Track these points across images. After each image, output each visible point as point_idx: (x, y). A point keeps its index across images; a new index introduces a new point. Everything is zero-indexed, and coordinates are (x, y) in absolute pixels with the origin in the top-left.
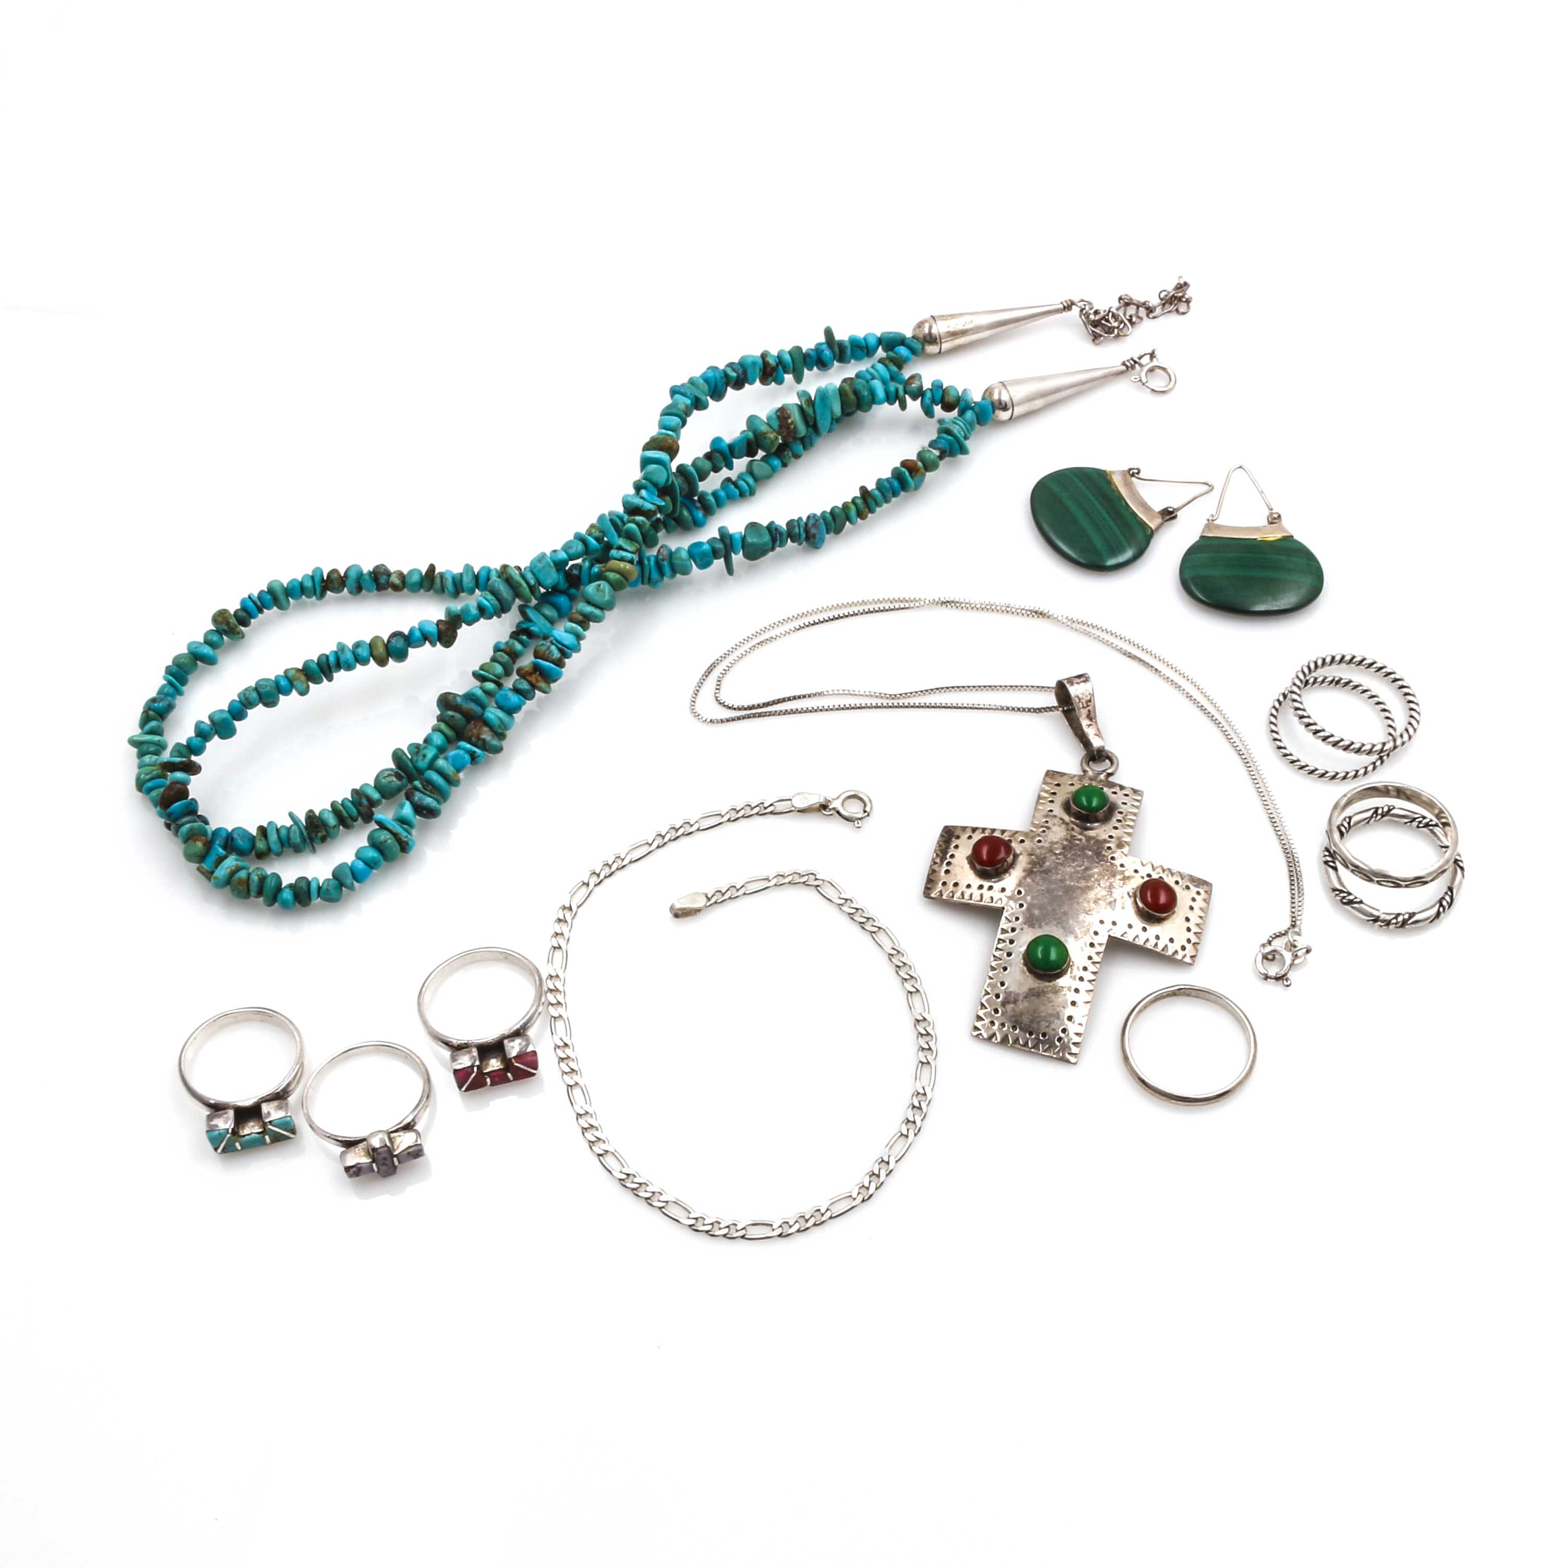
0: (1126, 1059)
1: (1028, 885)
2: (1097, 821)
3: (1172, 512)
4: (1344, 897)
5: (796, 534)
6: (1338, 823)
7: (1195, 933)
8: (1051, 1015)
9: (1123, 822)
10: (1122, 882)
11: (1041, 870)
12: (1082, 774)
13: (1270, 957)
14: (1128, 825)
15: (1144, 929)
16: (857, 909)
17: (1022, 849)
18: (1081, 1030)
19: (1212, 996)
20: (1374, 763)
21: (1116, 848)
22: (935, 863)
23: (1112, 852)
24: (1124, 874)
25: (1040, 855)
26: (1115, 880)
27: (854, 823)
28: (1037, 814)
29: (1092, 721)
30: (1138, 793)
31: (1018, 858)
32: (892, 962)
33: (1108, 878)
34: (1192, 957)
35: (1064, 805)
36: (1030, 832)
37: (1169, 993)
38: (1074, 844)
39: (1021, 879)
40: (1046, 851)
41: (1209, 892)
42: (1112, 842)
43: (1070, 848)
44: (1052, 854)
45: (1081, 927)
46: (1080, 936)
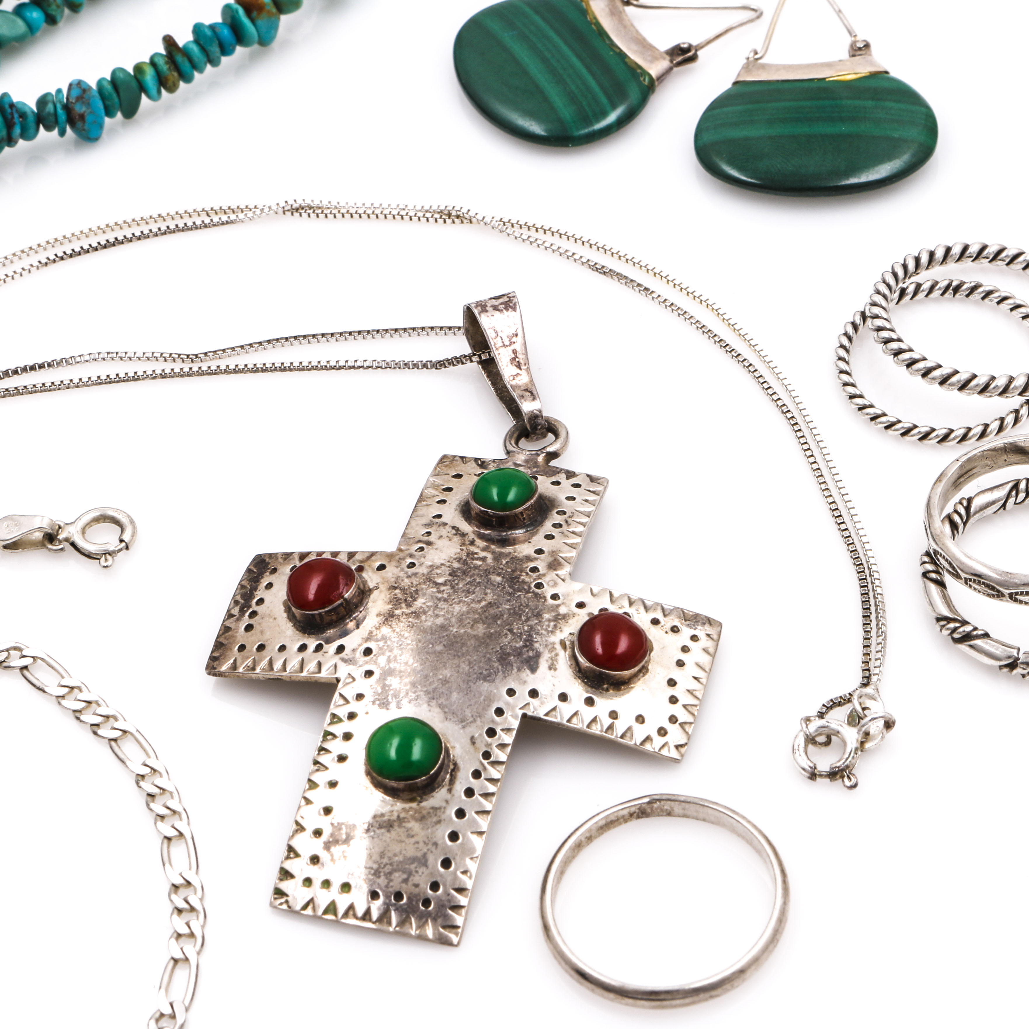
0: (546, 928)
1: (384, 638)
2: (517, 527)
3: (688, 50)
4: (955, 630)
5: (49, 114)
6: (949, 509)
7: (685, 706)
8: (414, 860)
9: (565, 527)
10: (552, 624)
11: (407, 611)
12: (504, 456)
13: (820, 739)
14: (573, 533)
15: (590, 702)
16: (89, 703)
17: (379, 580)
18: (465, 883)
20: (1017, 411)
21: (546, 568)
22: (230, 615)
23: (538, 576)
24: (557, 611)
25: (409, 588)
26: (540, 621)
27: (99, 559)
28: (413, 523)
29: (520, 369)
30: (599, 481)
31: (369, 595)
32: (140, 787)
33: (528, 619)
34: (677, 747)
35: (462, 507)
36: (398, 552)
37: (632, 812)
38: (472, 566)
39: (374, 629)
40: (421, 581)
41: (715, 637)
42: (541, 560)
43: (464, 573)
44: (431, 585)
45: (472, 702)
46: (471, 719)
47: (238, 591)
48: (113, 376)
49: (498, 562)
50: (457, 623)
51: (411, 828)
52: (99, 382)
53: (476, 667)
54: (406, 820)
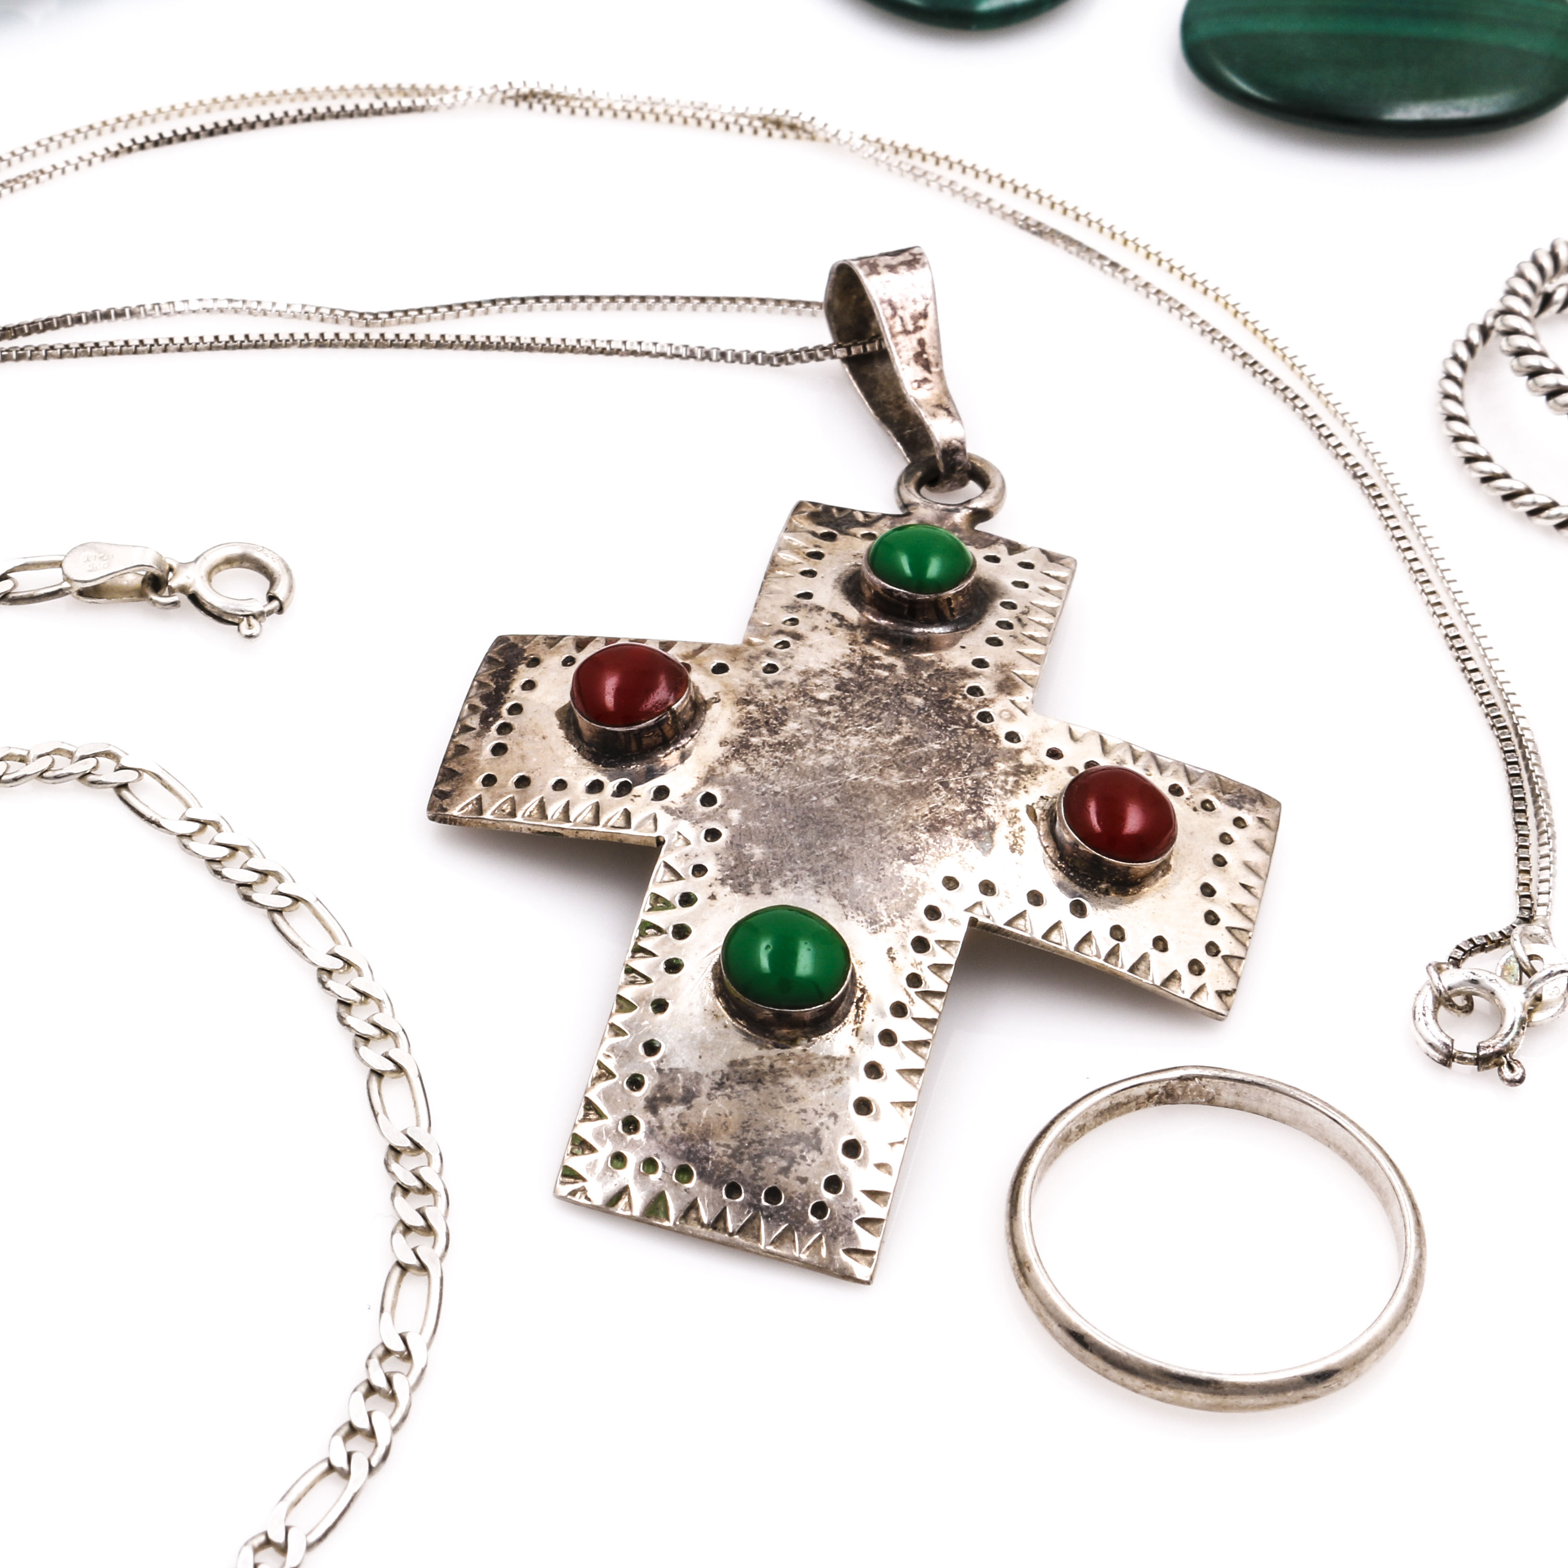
0: (1022, 1267)
1: (735, 781)
2: (942, 621)
7: (1230, 929)
8: (799, 1138)
9: (1017, 629)
10: (1011, 779)
11: (771, 740)
12: (900, 511)
13: (1459, 1001)
14: (1031, 637)
15: (1078, 910)
16: (234, 849)
17: (718, 688)
18: (882, 1182)
19: (1285, 1100)
21: (994, 690)
22: (465, 729)
23: (983, 702)
24: (1018, 760)
25: (771, 704)
26: (991, 774)
27: (237, 624)
28: (765, 603)
29: (930, 372)
30: (1062, 562)
31: (706, 710)
32: (329, 989)
33: (972, 769)
34: (1221, 994)
35: (845, 583)
36: (746, 646)
37: (1152, 1092)
38: (873, 677)
39: (716, 764)
40: (790, 694)
41: (1272, 824)
42: (985, 677)
43: (860, 687)
44: (808, 702)
45: (888, 894)
46: (886, 920)
47: (474, 691)
48: (239, 337)
49: (916, 674)
50: (856, 766)
51: (792, 1088)
52: (215, 345)
53: (890, 838)
54: (784, 1073)
